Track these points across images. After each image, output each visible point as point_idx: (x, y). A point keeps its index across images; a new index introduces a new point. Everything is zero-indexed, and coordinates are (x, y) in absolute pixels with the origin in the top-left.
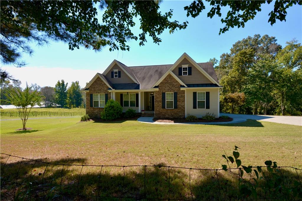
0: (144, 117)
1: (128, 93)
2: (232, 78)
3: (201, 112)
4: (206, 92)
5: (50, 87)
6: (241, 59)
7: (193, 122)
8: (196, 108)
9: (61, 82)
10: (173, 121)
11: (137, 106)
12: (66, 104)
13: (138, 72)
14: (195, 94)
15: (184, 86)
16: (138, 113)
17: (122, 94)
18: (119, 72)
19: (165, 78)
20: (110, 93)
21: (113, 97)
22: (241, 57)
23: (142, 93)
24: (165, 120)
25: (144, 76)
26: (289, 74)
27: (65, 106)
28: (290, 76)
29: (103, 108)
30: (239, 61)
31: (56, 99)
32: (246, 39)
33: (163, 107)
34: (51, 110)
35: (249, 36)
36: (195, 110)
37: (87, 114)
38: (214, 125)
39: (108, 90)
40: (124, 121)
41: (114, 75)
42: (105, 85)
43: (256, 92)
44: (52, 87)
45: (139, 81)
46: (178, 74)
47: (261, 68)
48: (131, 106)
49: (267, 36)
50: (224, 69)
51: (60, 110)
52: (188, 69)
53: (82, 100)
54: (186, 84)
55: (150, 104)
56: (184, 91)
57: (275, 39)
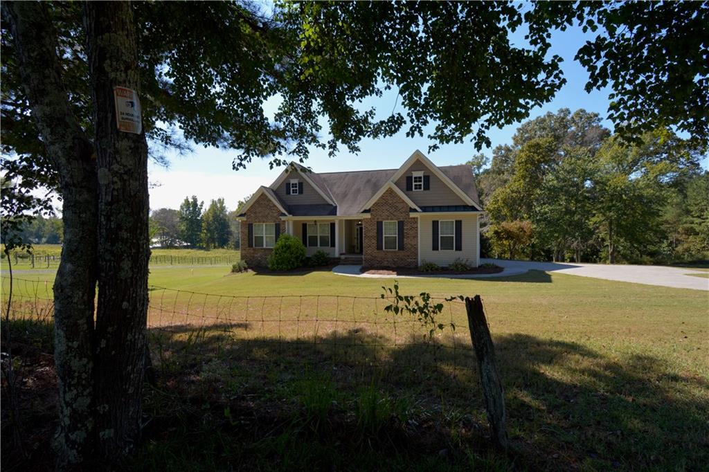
0: (344, 264)
1: (315, 221)
2: (513, 192)
3: (446, 257)
4: (456, 221)
5: (170, 210)
6: (529, 156)
7: (432, 274)
8: (438, 249)
9: (191, 200)
10: (395, 273)
11: (333, 245)
12: (201, 241)
13: (335, 183)
14: (435, 224)
15: (415, 211)
16: (335, 258)
17: (306, 224)
18: (301, 184)
19: (383, 196)
20: (284, 221)
21: (289, 230)
22: (530, 152)
23: (340, 221)
24: (381, 271)
25: (346, 191)
26: (620, 184)
27: (198, 245)
28: (622, 189)
29: (272, 250)
30: (526, 161)
31: (182, 231)
32: (542, 117)
33: (379, 247)
34: (173, 253)
35: (548, 112)
36: (435, 252)
37: (242, 259)
38: (466, 279)
39: (281, 217)
40: (308, 273)
41: (292, 189)
42: (275, 208)
43: (558, 220)
44: (173, 209)
45: (337, 201)
46: (405, 187)
47: (569, 173)
48: (321, 246)
49: (583, 111)
50: (499, 174)
51: (190, 252)
52: (422, 180)
53: (230, 233)
54: (419, 207)
55: (355, 242)
56: (415, 219)
57: (599, 117)
